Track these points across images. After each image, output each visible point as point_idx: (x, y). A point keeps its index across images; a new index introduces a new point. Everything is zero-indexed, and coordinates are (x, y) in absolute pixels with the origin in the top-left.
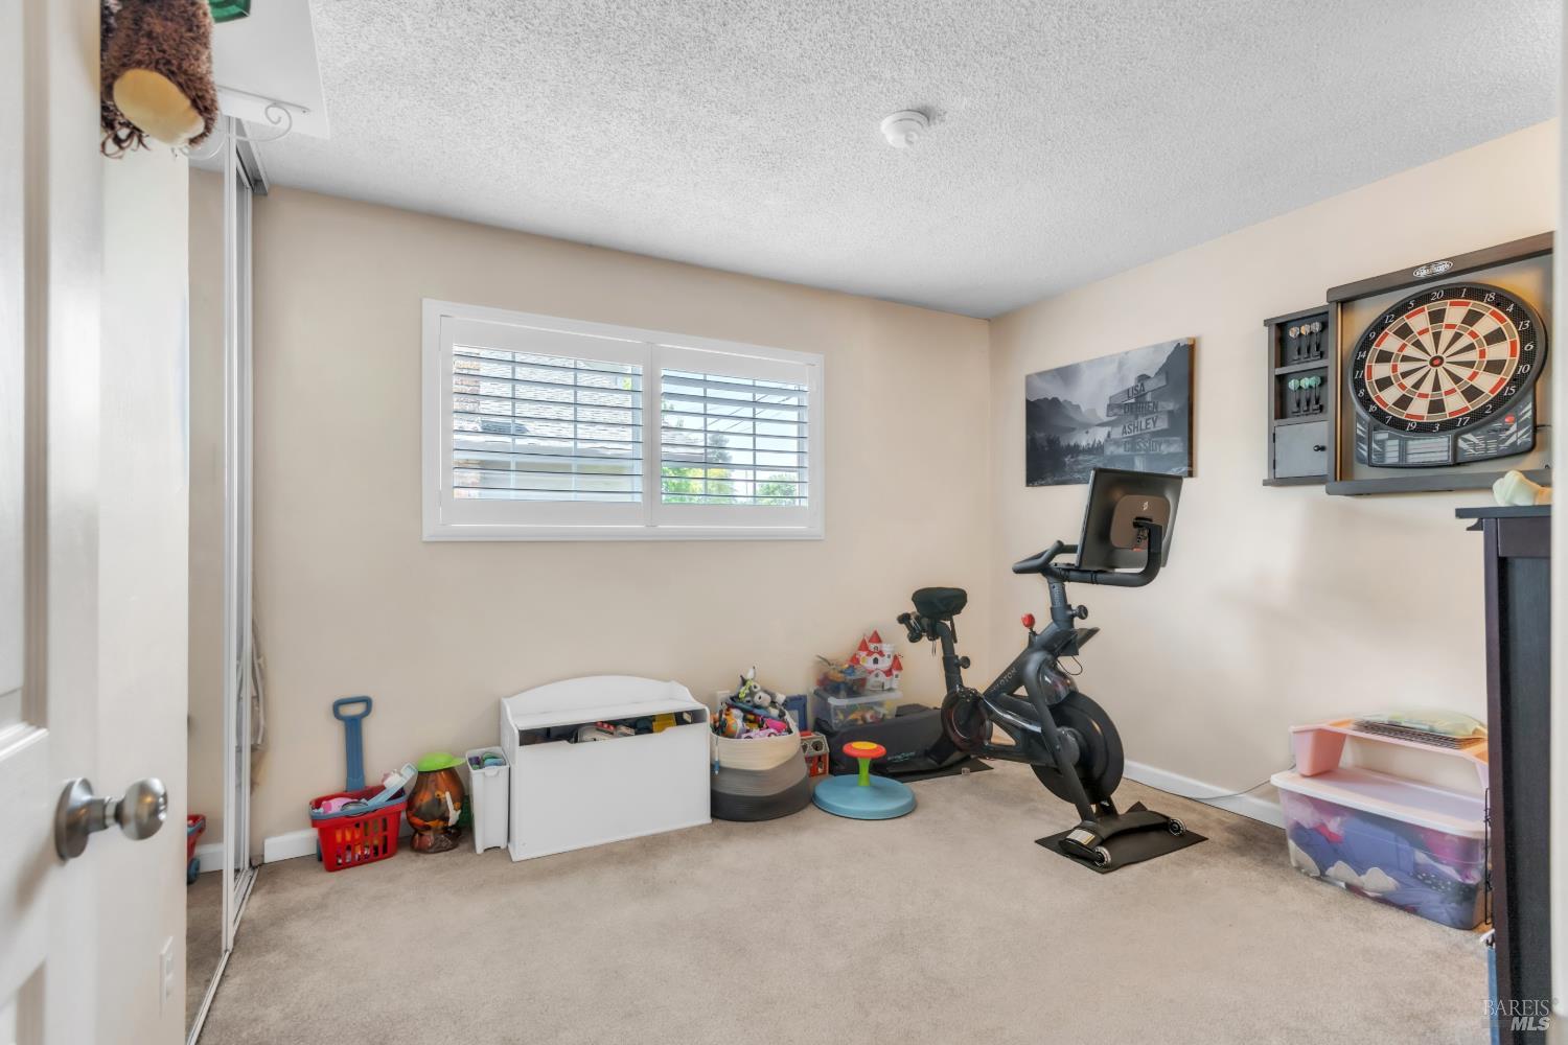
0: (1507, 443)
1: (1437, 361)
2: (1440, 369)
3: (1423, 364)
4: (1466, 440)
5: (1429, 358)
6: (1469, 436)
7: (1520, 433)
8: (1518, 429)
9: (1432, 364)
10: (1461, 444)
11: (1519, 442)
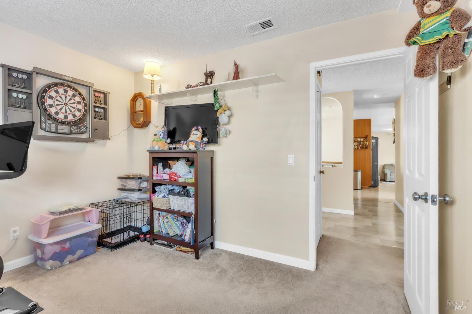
0: (82, 131)
1: (66, 104)
2: (65, 106)
3: (63, 102)
4: (73, 128)
5: (65, 102)
6: (73, 127)
7: (84, 128)
8: (84, 127)
9: (67, 105)
10: (71, 129)
11: (84, 131)
